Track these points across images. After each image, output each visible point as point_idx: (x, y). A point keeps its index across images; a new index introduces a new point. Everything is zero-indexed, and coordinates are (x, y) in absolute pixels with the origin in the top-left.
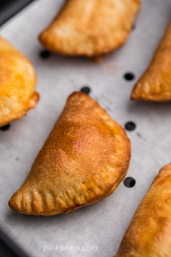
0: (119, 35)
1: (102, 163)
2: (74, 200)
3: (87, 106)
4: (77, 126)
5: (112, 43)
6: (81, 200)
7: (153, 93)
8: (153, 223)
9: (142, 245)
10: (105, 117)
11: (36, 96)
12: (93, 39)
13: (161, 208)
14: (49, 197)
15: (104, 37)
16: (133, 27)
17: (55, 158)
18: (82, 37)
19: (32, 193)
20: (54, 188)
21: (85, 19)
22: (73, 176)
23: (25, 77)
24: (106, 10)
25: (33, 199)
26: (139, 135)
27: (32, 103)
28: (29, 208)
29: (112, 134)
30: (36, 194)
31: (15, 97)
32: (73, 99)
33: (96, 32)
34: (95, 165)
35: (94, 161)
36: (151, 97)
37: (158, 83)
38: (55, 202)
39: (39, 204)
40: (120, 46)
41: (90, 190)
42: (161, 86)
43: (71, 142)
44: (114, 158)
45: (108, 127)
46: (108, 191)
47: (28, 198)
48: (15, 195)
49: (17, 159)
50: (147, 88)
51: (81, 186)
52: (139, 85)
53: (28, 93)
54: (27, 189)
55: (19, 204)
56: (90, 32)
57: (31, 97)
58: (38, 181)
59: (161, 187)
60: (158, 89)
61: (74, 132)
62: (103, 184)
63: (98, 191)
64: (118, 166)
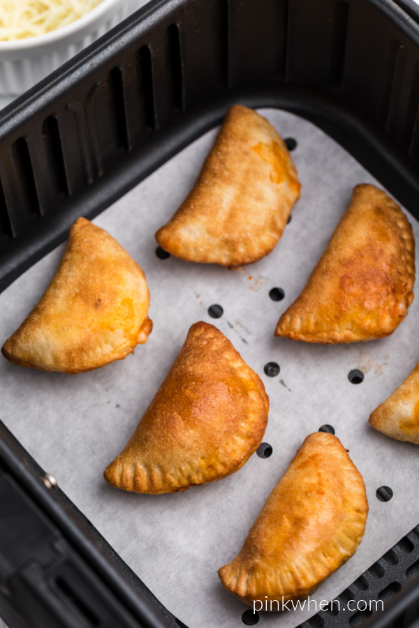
0: (266, 238)
1: (228, 433)
2: (189, 478)
3: (214, 348)
4: (199, 380)
5: (257, 250)
6: (197, 479)
7: (306, 333)
8: (287, 523)
9: (270, 552)
10: (237, 365)
11: (148, 324)
12: (230, 244)
13: (299, 504)
14: (157, 472)
15: (246, 242)
16: (289, 220)
17: (168, 425)
18: (216, 241)
19: (135, 466)
20: (164, 463)
21: (222, 216)
22: (189, 449)
23: (135, 301)
24: (251, 203)
25: (136, 474)
26: (282, 382)
27: (142, 336)
28: (130, 485)
29: (245, 393)
30: (141, 467)
31: (120, 331)
32: (197, 334)
33: (235, 236)
34: (220, 436)
35: (219, 431)
36: (302, 337)
37: (313, 320)
38: (165, 480)
39: (143, 481)
40: (268, 252)
41: (211, 467)
42: (316, 324)
43: (189, 403)
44: (244, 426)
45: (240, 381)
46: (235, 467)
47: (129, 472)
48: (112, 465)
49: (118, 406)
50: (298, 324)
51: (198, 462)
52: (288, 319)
53: (138, 322)
54: (129, 460)
55: (117, 478)
56: (227, 236)
57: (142, 328)
58: (144, 451)
59: (302, 472)
60: (312, 327)
61: (195, 390)
62: (227, 460)
63: (220, 468)
64: (249, 437)
